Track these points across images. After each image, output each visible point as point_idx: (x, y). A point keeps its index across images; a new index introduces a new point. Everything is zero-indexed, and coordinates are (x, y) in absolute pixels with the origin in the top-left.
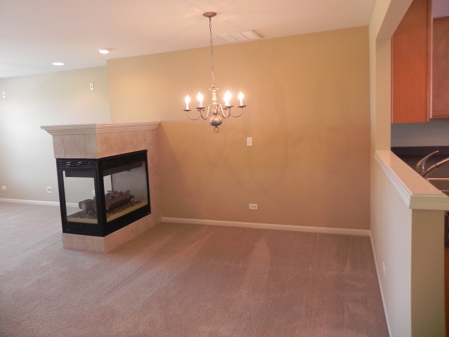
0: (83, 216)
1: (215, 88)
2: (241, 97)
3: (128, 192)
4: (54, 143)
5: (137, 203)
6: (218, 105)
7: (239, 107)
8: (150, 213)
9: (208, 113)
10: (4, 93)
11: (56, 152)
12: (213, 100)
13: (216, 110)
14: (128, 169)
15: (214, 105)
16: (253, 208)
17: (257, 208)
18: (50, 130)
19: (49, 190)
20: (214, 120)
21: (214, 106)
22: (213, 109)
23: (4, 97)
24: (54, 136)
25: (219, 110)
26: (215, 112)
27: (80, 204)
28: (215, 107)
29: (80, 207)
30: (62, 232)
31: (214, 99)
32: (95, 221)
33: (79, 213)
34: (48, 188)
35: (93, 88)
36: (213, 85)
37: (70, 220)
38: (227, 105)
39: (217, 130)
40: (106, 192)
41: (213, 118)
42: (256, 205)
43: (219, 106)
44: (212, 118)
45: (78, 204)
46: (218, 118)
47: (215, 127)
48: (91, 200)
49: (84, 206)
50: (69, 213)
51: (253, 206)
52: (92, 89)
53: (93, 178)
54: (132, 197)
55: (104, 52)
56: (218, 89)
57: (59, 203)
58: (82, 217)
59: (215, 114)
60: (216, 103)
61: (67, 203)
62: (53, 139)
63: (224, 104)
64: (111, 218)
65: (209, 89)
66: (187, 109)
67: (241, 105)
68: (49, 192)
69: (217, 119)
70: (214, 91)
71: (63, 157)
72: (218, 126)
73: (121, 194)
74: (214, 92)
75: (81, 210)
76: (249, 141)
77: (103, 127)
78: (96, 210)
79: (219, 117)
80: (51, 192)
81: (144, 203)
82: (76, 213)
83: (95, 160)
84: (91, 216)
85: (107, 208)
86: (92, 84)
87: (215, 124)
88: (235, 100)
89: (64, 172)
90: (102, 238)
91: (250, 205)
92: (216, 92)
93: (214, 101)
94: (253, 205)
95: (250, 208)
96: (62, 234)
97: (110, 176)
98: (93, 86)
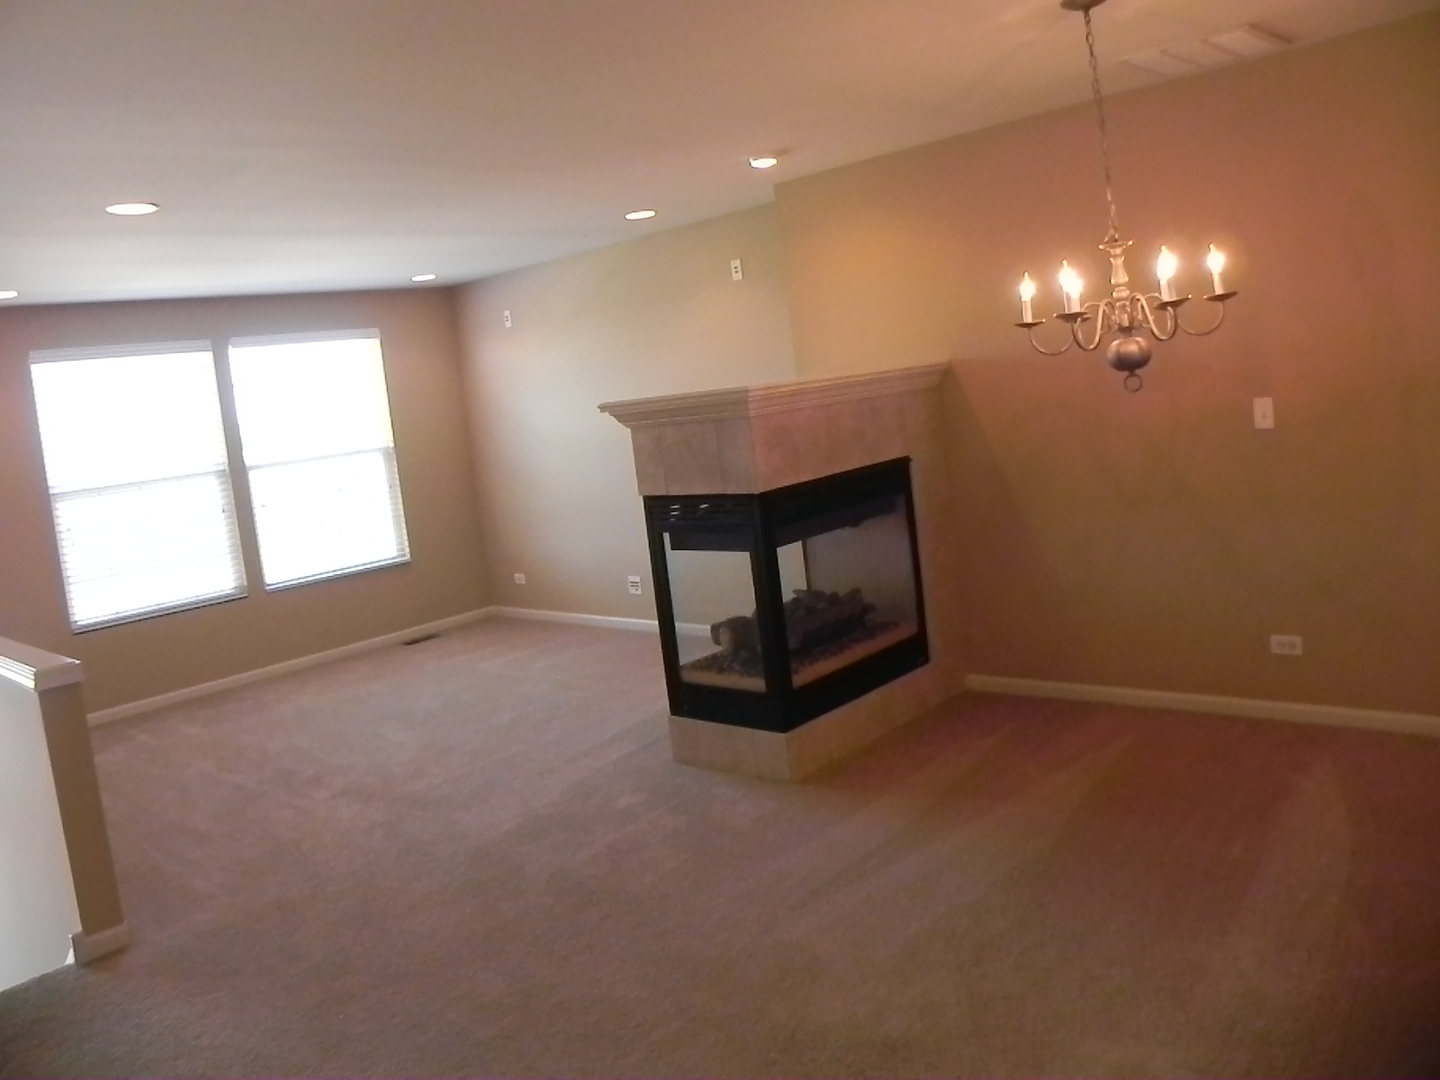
0: (725, 666)
1: (1119, 243)
2: (1216, 261)
3: (855, 594)
4: (637, 452)
5: (885, 627)
6: (1134, 301)
7: (1210, 299)
8: (926, 660)
9: (1099, 327)
10: (507, 313)
11: (642, 476)
12: (1113, 282)
13: (1126, 316)
14: (854, 522)
15: (1119, 300)
16: (1287, 651)
17: (1299, 651)
18: (624, 413)
19: (634, 584)
20: (1123, 349)
21: (1118, 304)
22: (1117, 312)
23: (508, 324)
24: (634, 430)
25: (1140, 316)
26: (1126, 324)
27: (715, 629)
28: (1125, 305)
29: (717, 641)
30: (669, 713)
31: (1120, 277)
32: (757, 684)
33: (714, 657)
34: (631, 578)
35: (740, 274)
36: (1112, 231)
37: (689, 677)
38: (1166, 297)
39: (1133, 382)
40: (787, 596)
41: (1120, 344)
42: (1297, 640)
43: (1138, 300)
44: (1115, 343)
45: (709, 627)
46: (1137, 342)
47: (1126, 373)
48: (745, 618)
49: (725, 636)
50: (685, 658)
51: (1285, 644)
52: (738, 277)
53: (748, 554)
54: (867, 609)
55: (765, 163)
56: (1131, 243)
57: (657, 622)
58: (721, 671)
59: (1127, 331)
60: (1128, 292)
61: (676, 624)
62: (634, 439)
63: (1157, 294)
64: (804, 675)
65: (1101, 247)
66: (1028, 318)
67: (1219, 291)
68: (633, 591)
69: (1133, 347)
70: (1118, 251)
71: (661, 491)
72: (1138, 372)
73: (834, 599)
74: (1115, 256)
75: (717, 649)
76: (1264, 413)
77: (770, 396)
78: (759, 649)
79: (1139, 339)
80: (639, 592)
81: (907, 630)
82: (706, 659)
83: (751, 497)
84: (747, 668)
85: (793, 643)
86: (736, 263)
87: (1128, 365)
88: (1193, 276)
89: (666, 536)
90: (782, 735)
91: (1275, 639)
92: (1124, 252)
93: (1119, 286)
94: (1284, 638)
95: (1275, 649)
96: (669, 719)
97: (800, 543)
98: (739, 268)
